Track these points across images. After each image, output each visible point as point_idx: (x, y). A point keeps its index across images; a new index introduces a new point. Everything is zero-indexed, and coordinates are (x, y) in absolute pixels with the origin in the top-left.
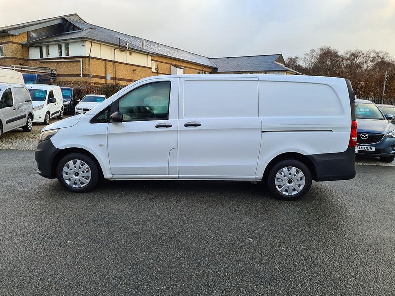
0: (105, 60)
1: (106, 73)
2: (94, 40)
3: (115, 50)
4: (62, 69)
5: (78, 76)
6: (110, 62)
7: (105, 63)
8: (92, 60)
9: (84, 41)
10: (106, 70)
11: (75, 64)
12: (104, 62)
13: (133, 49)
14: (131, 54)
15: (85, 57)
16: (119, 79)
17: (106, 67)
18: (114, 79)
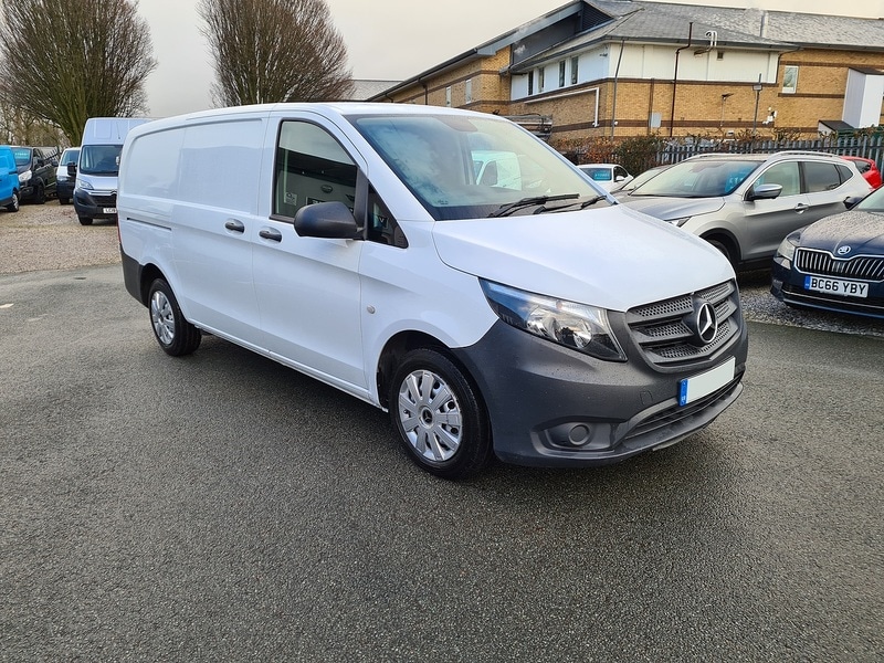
0: (652, 82)
1: (650, 112)
2: (628, 38)
3: (677, 53)
4: (561, 115)
5: (589, 125)
6: (662, 86)
7: (652, 89)
8: (620, 86)
9: (606, 46)
10: (651, 105)
11: (585, 101)
12: (648, 86)
13: (725, 43)
14: (720, 56)
15: (607, 80)
16: (683, 124)
17: (651, 99)
18: (670, 124)
